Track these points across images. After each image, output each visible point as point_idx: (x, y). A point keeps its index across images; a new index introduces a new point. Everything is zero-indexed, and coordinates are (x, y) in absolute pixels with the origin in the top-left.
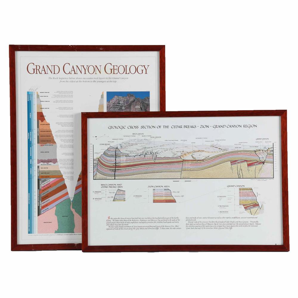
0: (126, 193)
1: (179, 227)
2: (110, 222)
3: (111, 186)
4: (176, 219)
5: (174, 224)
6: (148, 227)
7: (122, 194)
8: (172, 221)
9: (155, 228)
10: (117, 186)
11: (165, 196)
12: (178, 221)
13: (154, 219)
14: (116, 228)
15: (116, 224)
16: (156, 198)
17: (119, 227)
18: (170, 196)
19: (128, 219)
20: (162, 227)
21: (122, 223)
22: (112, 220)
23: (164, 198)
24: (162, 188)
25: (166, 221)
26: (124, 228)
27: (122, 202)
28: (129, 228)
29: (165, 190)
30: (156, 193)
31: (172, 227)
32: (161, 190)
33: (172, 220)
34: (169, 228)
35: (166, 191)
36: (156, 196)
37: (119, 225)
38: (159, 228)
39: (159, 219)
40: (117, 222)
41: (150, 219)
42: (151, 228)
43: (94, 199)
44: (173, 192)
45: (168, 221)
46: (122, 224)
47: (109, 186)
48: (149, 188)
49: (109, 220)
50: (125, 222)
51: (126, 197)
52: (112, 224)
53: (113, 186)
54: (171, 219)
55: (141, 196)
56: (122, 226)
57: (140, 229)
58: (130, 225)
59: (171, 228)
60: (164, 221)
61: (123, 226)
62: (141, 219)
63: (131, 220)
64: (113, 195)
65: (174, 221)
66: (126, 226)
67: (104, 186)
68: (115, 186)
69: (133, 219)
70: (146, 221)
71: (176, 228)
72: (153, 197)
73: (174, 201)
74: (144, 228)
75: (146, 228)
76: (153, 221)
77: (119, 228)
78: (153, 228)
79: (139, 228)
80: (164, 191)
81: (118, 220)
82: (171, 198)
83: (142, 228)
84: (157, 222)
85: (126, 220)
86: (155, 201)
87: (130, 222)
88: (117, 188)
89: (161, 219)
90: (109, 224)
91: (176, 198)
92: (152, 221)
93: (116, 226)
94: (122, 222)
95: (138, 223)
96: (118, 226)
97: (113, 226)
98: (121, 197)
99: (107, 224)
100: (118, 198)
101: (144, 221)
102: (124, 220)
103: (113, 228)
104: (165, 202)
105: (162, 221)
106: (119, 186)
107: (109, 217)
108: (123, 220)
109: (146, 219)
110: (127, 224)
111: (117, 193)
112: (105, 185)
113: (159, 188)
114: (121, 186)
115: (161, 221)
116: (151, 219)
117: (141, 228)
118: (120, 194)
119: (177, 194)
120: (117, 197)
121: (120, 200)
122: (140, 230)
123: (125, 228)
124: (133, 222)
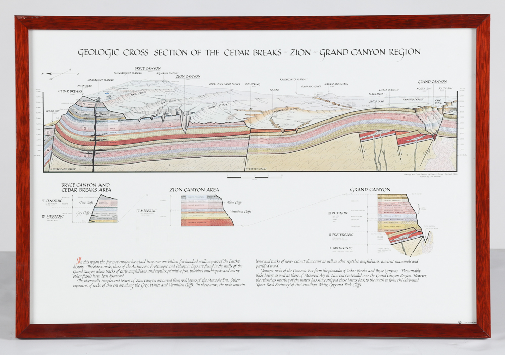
0: (119, 203)
1: (240, 282)
2: (80, 270)
3: (84, 187)
4: (233, 264)
5: (229, 276)
6: (169, 283)
7: (109, 205)
8: (223, 269)
9: (185, 283)
10: (99, 188)
11: (209, 212)
12: (237, 268)
13: (183, 264)
14: (97, 284)
15: (96, 274)
16: (189, 217)
17: (103, 281)
18: (221, 212)
19: (124, 264)
20: (201, 283)
21: (109, 272)
22: (86, 265)
23: (206, 217)
24: (201, 193)
25: (209, 269)
26: (113, 284)
27: (111, 225)
28: (125, 283)
29: (209, 197)
30: (188, 204)
31: (225, 283)
32: (201, 198)
33: (225, 266)
34: (218, 283)
35: (211, 200)
36: (187, 210)
37: (103, 276)
38: (195, 283)
39: (195, 264)
40: (98, 270)
41: (173, 264)
42: (175, 283)
43: (46, 217)
44: (228, 202)
45: (214, 269)
46: (109, 274)
47: (81, 187)
48: (172, 192)
49: (80, 264)
50: (116, 269)
51: (120, 212)
52: (87, 274)
53: (89, 187)
54: (223, 264)
55: (154, 211)
56: (108, 279)
57: (152, 285)
58: (128, 276)
59: (221, 285)
60: (207, 269)
61: (112, 279)
62: (154, 264)
63: (131, 264)
64: (90, 209)
65: (227, 269)
66: (118, 279)
67: (69, 187)
68: (95, 187)
69: (136, 264)
70: (165, 269)
71: (233, 283)
72: (182, 213)
73: (229, 223)
74: (159, 283)
75: (165, 283)
76: (180, 269)
77: (102, 284)
78: (181, 283)
79: (149, 283)
80: (207, 201)
81: (100, 265)
82: (223, 217)
83: (156, 283)
84: (189, 269)
85: (118, 264)
86: (185, 223)
87: (128, 269)
88: (99, 193)
89: (199, 264)
90: (79, 274)
91: (233, 217)
92: (177, 269)
93: (96, 279)
94: (108, 269)
95: (145, 271)
96: (101, 279)
97: (88, 279)
98: (108, 213)
99: (76, 274)
100: (100, 216)
101: (161, 269)
102: (115, 266)
103: (89, 284)
104: (208, 224)
105: (201, 269)
106: (102, 188)
107: (80, 258)
108: (112, 265)
109: (164, 264)
110: (122, 274)
111: (98, 205)
112: (72, 185)
113: (195, 193)
114: (108, 188)
115: (199, 269)
116: (176, 264)
117: (152, 283)
118: (106, 205)
119: (236, 207)
120: (99, 213)
121: (105, 220)
122: (150, 288)
123: (116, 283)
124: (135, 269)
